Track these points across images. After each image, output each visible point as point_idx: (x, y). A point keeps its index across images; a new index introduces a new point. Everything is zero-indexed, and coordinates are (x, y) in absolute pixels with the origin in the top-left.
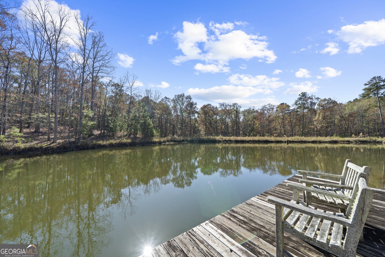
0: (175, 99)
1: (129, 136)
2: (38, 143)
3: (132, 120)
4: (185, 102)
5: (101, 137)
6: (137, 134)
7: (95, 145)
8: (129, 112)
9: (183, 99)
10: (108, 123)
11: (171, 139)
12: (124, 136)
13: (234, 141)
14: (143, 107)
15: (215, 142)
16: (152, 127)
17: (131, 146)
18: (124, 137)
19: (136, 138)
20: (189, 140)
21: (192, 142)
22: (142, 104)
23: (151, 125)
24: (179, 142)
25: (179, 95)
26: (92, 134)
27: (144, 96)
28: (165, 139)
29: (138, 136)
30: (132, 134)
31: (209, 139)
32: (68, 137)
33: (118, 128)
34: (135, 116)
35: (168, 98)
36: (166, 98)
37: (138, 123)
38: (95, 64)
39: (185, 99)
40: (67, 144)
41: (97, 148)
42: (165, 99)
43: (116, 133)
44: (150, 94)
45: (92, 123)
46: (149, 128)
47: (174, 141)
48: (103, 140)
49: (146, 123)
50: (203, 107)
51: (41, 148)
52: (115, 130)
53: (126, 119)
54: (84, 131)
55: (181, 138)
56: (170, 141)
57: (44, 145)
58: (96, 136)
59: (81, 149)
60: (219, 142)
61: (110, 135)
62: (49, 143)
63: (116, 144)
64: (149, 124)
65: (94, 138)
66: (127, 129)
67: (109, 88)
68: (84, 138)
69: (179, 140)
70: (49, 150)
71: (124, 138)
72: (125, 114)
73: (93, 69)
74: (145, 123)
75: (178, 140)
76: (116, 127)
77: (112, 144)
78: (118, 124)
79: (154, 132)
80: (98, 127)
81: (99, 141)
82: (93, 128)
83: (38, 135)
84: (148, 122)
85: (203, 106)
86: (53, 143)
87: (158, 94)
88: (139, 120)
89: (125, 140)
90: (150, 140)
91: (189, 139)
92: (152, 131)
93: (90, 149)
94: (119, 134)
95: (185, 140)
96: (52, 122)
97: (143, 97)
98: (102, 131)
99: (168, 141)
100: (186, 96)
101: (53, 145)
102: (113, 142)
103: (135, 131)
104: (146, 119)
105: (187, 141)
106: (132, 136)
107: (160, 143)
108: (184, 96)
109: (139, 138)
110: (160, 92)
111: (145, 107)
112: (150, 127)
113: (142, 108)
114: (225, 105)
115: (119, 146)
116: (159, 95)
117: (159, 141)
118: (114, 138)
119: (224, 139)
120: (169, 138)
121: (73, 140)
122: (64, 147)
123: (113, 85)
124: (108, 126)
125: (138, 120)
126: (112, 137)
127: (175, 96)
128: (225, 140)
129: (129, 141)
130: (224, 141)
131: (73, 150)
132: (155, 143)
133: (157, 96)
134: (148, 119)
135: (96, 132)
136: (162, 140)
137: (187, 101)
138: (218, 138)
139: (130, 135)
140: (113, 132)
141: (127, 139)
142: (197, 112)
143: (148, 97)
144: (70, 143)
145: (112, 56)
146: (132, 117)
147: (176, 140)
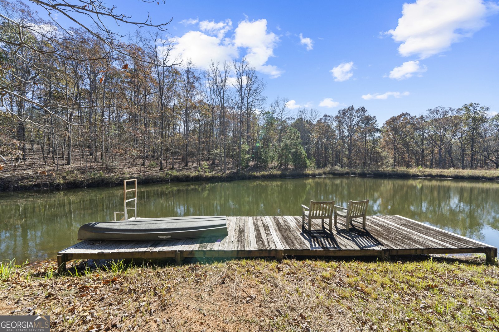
0: (339, 115)
1: (279, 167)
2: (216, 173)
3: (283, 149)
4: (355, 117)
5: (255, 168)
6: (288, 165)
7: (251, 175)
8: (279, 140)
9: (351, 114)
10: (261, 155)
11: (329, 171)
12: (275, 166)
13: (450, 177)
14: (295, 134)
15: (406, 176)
16: (305, 157)
17: (282, 178)
18: (275, 168)
19: (286, 169)
20: (358, 173)
21: (363, 175)
22: (293, 131)
23: (304, 154)
24: (342, 175)
25: (344, 110)
26: (248, 166)
27: (297, 118)
28: (321, 171)
29: (289, 167)
30: (283, 165)
31: (395, 171)
32: (232, 168)
33: (270, 159)
34: (287, 145)
35: (329, 116)
36: (326, 116)
37: (290, 152)
38: (249, 100)
39: (354, 113)
40: (232, 174)
41: (253, 179)
42: (324, 118)
43: (268, 164)
44: (304, 115)
45: (248, 156)
46: (301, 158)
47: (334, 174)
48: (256, 171)
49: (298, 153)
50: (389, 120)
51: (218, 176)
52: (267, 161)
53: (277, 149)
54: (243, 164)
55: (346, 170)
56: (328, 174)
57: (220, 174)
58: (251, 167)
59: (241, 179)
60: (415, 177)
61: (262, 166)
62: (222, 173)
63: (267, 175)
64: (301, 154)
65: (250, 169)
66: (278, 159)
67: (261, 117)
68: (243, 170)
69: (342, 172)
70: (222, 178)
71: (275, 170)
72: (276, 143)
73: (248, 104)
74: (296, 152)
75: (339, 172)
76: (267, 158)
77: (264, 175)
78: (269, 155)
79: (308, 162)
80: (253, 159)
81: (254, 172)
82: (249, 160)
83: (215, 167)
84: (300, 151)
85: (391, 119)
86: (224, 173)
87: (314, 113)
88: (291, 149)
89: (275, 172)
90: (301, 172)
91: (358, 171)
92: (305, 162)
93: (247, 179)
94: (271, 165)
95: (350, 172)
96: (222, 156)
97: (296, 120)
98: (256, 162)
99: (325, 173)
100: (356, 108)
101: (224, 175)
102: (265, 173)
103: (286, 161)
104: (297, 147)
105: (354, 173)
106: (283, 167)
107: (314, 176)
108: (353, 109)
109: (289, 169)
110: (317, 110)
111: (297, 134)
112: (302, 156)
113: (293, 134)
114: (440, 111)
115: (270, 178)
116: (316, 114)
117: (313, 173)
118: (265, 170)
119: (426, 173)
120: (327, 169)
121: (235, 171)
122: (231, 176)
123: (264, 114)
124: (261, 158)
125: (288, 149)
126: (264, 168)
127: (339, 111)
128: (430, 175)
129: (279, 172)
130: (425, 176)
131: (236, 180)
132: (307, 176)
133: (314, 116)
134: (300, 148)
135: (251, 164)
136: (317, 172)
137: (359, 115)
138: (413, 170)
139: (281, 166)
140: (265, 163)
141: (277, 170)
142: (378, 130)
143: (302, 118)
144: (234, 173)
145: (263, 87)
146: (283, 147)
147: (336, 172)
